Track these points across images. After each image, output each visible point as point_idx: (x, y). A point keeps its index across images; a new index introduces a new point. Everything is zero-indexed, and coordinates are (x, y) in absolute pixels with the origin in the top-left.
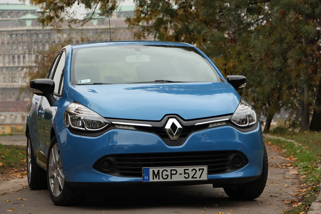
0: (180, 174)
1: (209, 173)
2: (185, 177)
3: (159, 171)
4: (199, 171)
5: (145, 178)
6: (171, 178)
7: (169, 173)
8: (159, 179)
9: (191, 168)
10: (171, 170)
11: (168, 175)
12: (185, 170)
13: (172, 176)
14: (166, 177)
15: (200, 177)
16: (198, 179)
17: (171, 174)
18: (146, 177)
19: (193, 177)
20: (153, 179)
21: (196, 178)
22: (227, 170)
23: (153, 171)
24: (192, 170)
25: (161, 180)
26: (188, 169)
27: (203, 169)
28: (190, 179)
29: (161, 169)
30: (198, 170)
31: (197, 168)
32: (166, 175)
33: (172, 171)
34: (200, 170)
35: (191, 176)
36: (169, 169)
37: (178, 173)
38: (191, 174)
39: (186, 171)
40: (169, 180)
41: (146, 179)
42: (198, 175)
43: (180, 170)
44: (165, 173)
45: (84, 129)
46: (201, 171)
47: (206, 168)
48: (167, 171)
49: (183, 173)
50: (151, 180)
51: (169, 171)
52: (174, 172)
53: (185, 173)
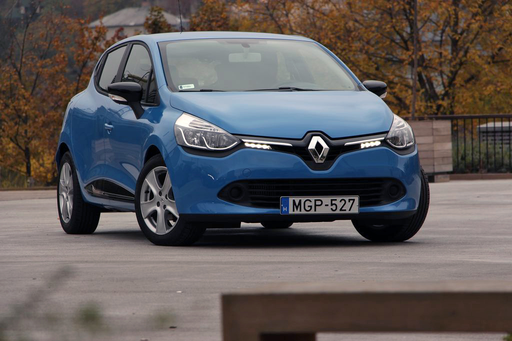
0: (326, 205)
1: (361, 204)
2: (332, 209)
3: (300, 201)
4: (349, 201)
5: (284, 209)
6: (315, 210)
7: (313, 204)
8: (300, 211)
9: (339, 198)
10: (315, 200)
11: (311, 207)
12: (332, 200)
13: (317, 207)
14: (310, 208)
15: (350, 210)
16: (347, 212)
17: (316, 205)
18: (285, 208)
19: (341, 210)
20: (294, 211)
21: (345, 210)
22: (382, 202)
23: (294, 201)
24: (341, 201)
25: (303, 212)
26: (336, 200)
27: (354, 200)
28: (338, 212)
29: (303, 199)
30: (347, 201)
31: (347, 199)
32: (309, 206)
33: (317, 202)
34: (350, 200)
35: (339, 208)
36: (313, 199)
37: (324, 204)
38: (340, 205)
39: (334, 202)
40: (312, 212)
41: (285, 210)
42: (347, 207)
43: (327, 200)
44: (308, 203)
45: (206, 148)
46: (352, 202)
47: (357, 198)
48: (310, 201)
49: (330, 204)
50: (291, 212)
51: (313, 202)
52: (318, 203)
53: (332, 204)
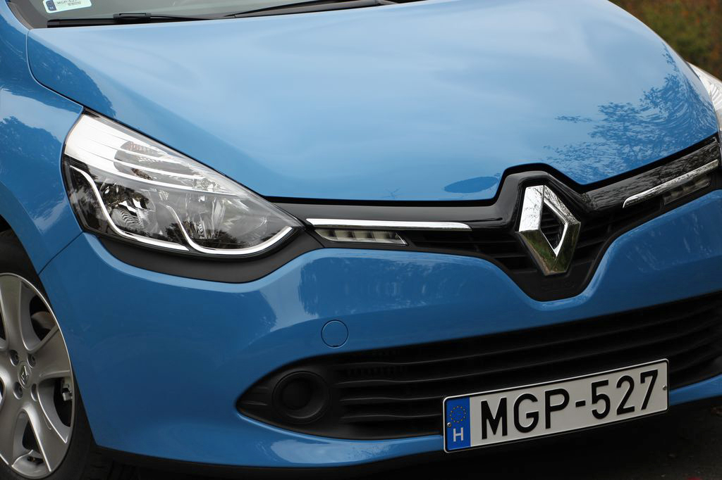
0: (578, 404)
1: (674, 381)
2: (595, 413)
3: (504, 402)
4: (643, 381)
5: (455, 435)
6: (548, 426)
7: (540, 407)
8: (505, 433)
9: (614, 378)
10: (548, 394)
11: (535, 416)
12: (595, 386)
13: (553, 414)
14: (531, 421)
15: (644, 407)
16: (639, 413)
17: (549, 409)
18: (458, 431)
19: (621, 411)
20: (484, 436)
21: (632, 409)
23: (485, 405)
24: (619, 385)
25: (514, 435)
26: (605, 383)
27: (654, 374)
28: (613, 417)
29: (512, 397)
30: (637, 379)
31: (635, 374)
32: (529, 416)
33: (552, 398)
34: (644, 376)
35: (615, 406)
36: (539, 392)
37: (573, 401)
38: (616, 397)
39: (600, 391)
40: (540, 431)
41: (458, 438)
42: (636, 401)
43: (579, 388)
44: (527, 407)
46: (649, 380)
47: (662, 368)
48: (533, 399)
49: (589, 399)
50: (476, 441)
51: (542, 399)
52: (557, 400)
53: (595, 399)
